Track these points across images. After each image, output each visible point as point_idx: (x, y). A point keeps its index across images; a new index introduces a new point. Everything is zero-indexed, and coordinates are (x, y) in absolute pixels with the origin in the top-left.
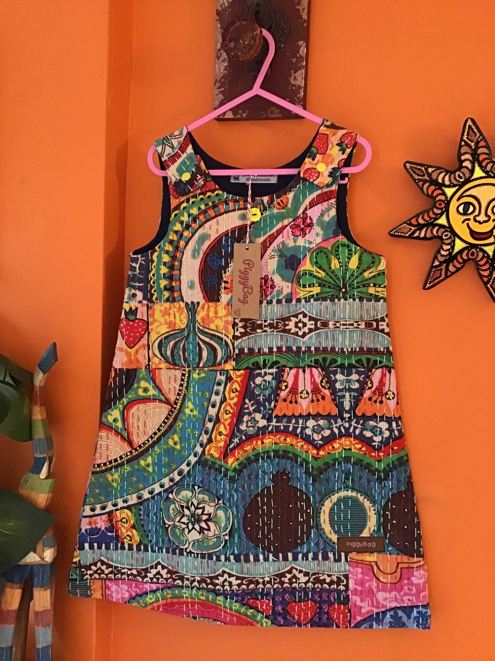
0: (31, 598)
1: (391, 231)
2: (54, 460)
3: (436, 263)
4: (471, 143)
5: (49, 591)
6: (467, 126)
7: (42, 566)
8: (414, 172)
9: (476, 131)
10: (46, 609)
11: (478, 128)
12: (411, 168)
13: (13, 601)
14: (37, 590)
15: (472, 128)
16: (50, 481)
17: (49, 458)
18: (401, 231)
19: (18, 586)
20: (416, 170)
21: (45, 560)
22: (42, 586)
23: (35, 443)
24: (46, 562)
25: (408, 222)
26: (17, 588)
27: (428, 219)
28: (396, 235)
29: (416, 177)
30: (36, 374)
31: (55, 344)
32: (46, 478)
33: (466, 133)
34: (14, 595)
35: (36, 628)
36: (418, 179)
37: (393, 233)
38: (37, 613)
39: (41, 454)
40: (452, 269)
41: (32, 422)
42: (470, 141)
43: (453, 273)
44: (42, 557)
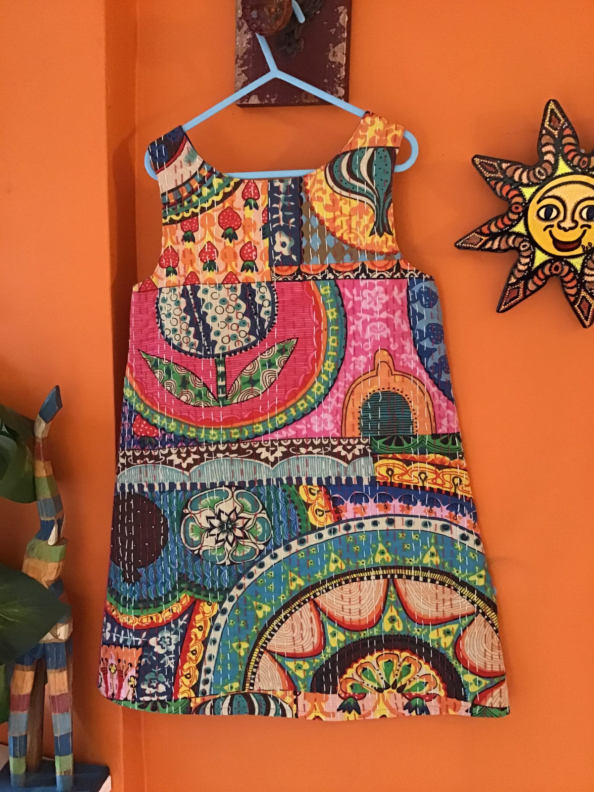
0: (46, 681)
1: (458, 242)
2: (64, 522)
3: (513, 280)
4: (553, 131)
5: (65, 673)
6: (549, 110)
7: (56, 645)
8: (486, 169)
9: (560, 116)
10: (63, 692)
11: (562, 112)
12: (480, 163)
13: (25, 685)
14: (52, 672)
15: (555, 113)
16: (61, 547)
17: (57, 521)
18: (469, 242)
19: (29, 667)
20: (487, 167)
21: (60, 637)
22: (58, 667)
23: (41, 504)
24: (61, 640)
25: (478, 231)
26: (28, 671)
27: (501, 226)
28: (464, 247)
29: (487, 175)
30: (37, 424)
31: (58, 388)
32: (56, 544)
33: (548, 119)
34: (26, 678)
35: (53, 714)
36: (489, 177)
37: (459, 244)
38: (52, 698)
39: (47, 516)
40: (531, 287)
41: (36, 480)
42: (553, 129)
43: (533, 292)
44: (55, 635)
